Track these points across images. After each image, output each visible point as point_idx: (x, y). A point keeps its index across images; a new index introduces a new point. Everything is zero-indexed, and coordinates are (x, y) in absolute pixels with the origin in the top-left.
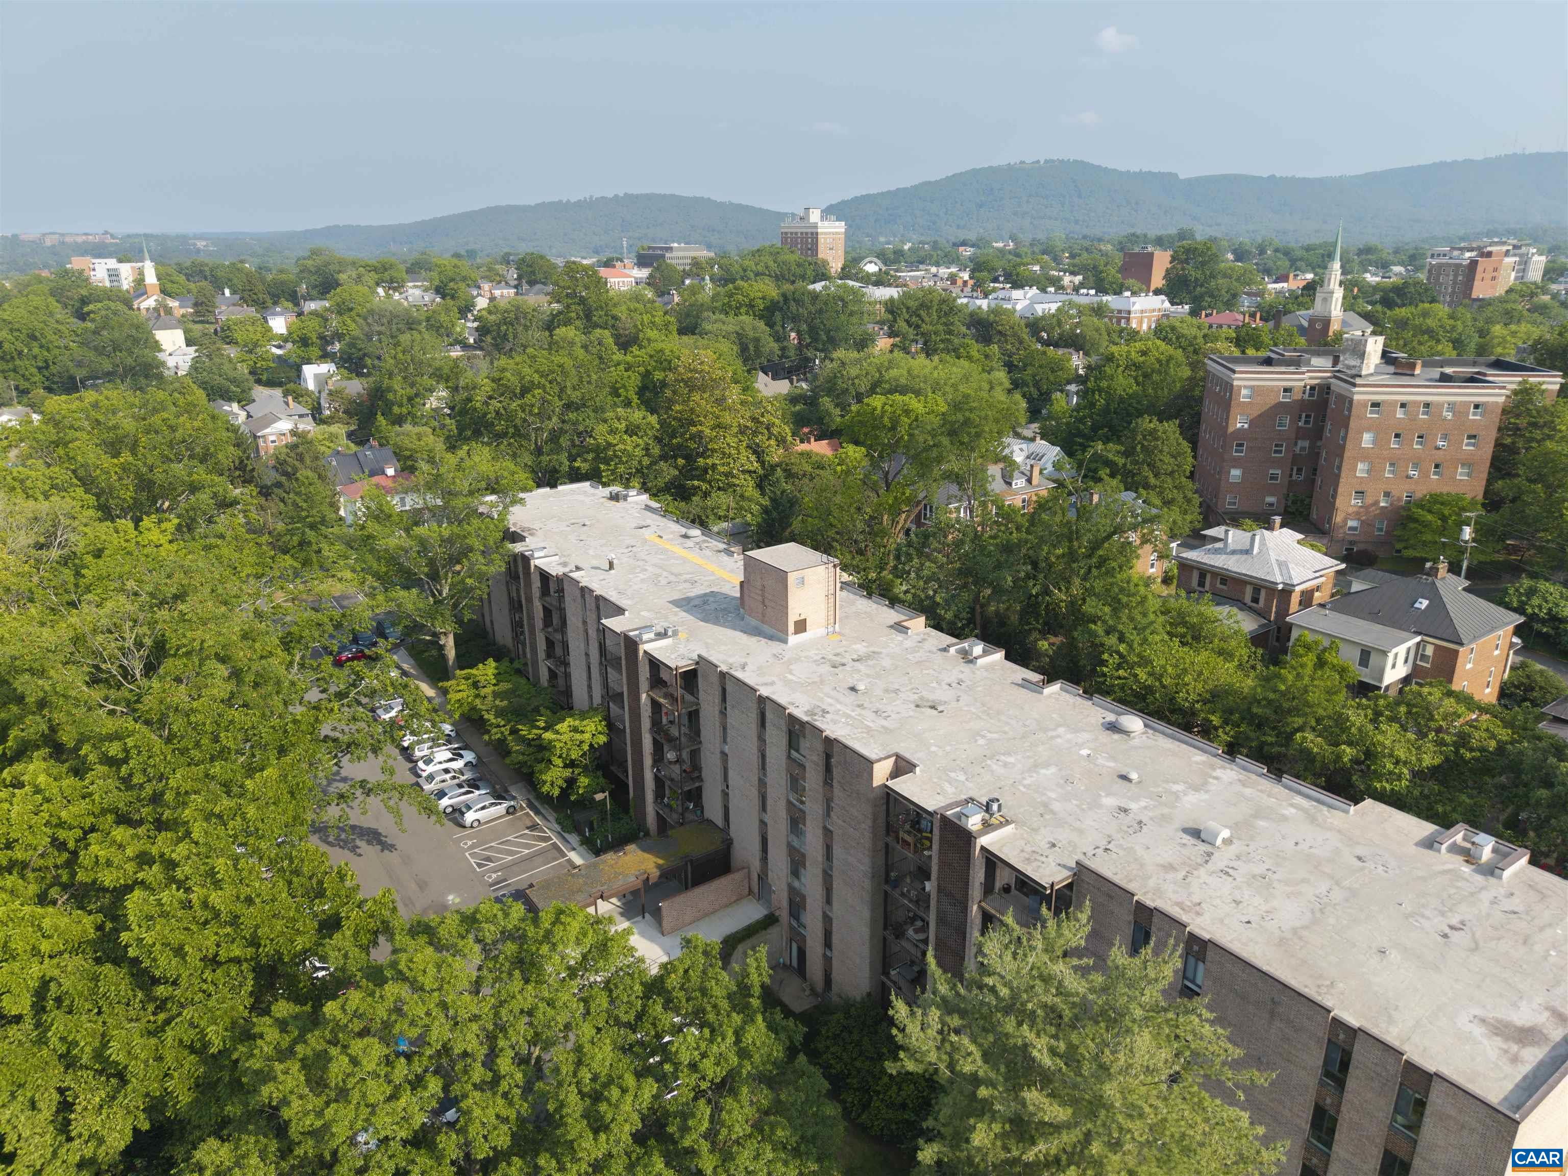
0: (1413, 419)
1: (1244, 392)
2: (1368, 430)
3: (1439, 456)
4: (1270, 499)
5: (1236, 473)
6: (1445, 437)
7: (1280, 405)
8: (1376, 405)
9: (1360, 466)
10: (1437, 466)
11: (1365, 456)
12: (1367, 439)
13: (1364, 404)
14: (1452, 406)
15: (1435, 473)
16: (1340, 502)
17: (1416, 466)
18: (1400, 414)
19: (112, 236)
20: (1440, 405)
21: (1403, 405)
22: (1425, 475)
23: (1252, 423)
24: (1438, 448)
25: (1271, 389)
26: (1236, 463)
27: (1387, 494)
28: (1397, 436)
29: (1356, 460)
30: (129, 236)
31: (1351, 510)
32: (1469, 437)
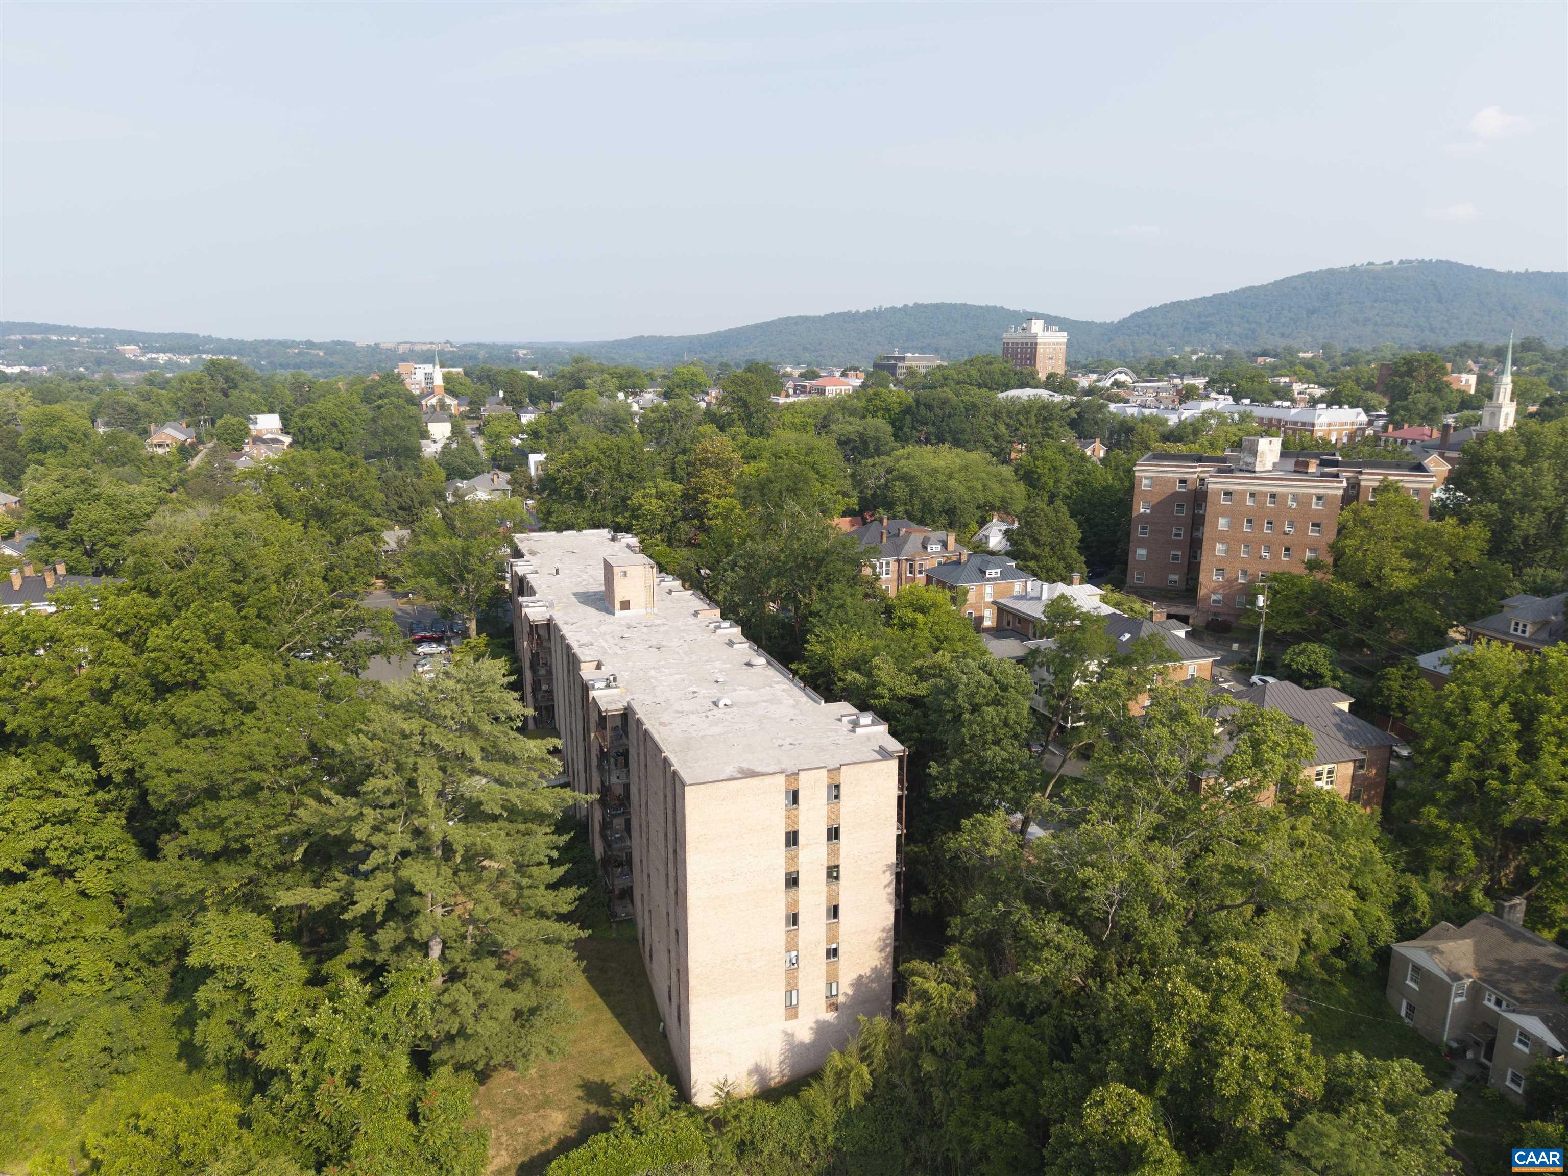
0: (1261, 506)
1: (1145, 482)
2: (1223, 516)
3: (1287, 541)
4: (1173, 577)
5: (1141, 552)
6: (1291, 524)
7: (1177, 493)
8: (1228, 493)
9: (1219, 546)
10: (1287, 550)
11: (1222, 537)
12: (1223, 523)
13: (1217, 493)
14: (1295, 497)
15: (1285, 556)
16: (1202, 577)
17: (1268, 549)
18: (1249, 502)
19: (452, 345)
20: (1285, 496)
21: (1252, 495)
22: (1275, 556)
23: (1153, 508)
24: (1285, 533)
25: (1168, 480)
26: (1142, 544)
27: (1244, 572)
28: (1249, 521)
29: (1215, 540)
30: (465, 345)
31: (1214, 585)
32: (1313, 525)
